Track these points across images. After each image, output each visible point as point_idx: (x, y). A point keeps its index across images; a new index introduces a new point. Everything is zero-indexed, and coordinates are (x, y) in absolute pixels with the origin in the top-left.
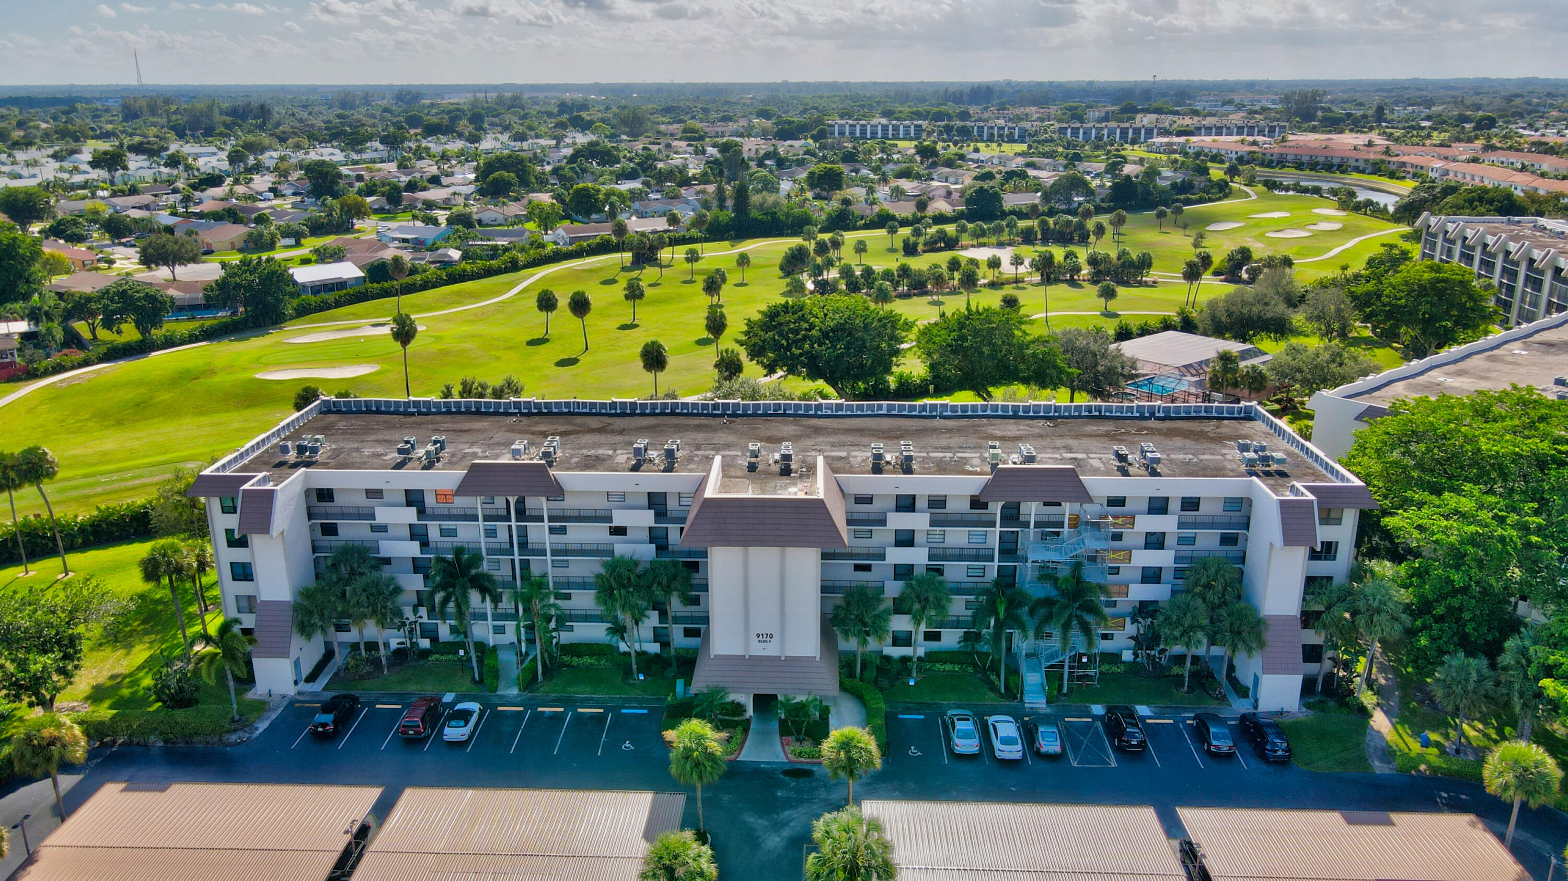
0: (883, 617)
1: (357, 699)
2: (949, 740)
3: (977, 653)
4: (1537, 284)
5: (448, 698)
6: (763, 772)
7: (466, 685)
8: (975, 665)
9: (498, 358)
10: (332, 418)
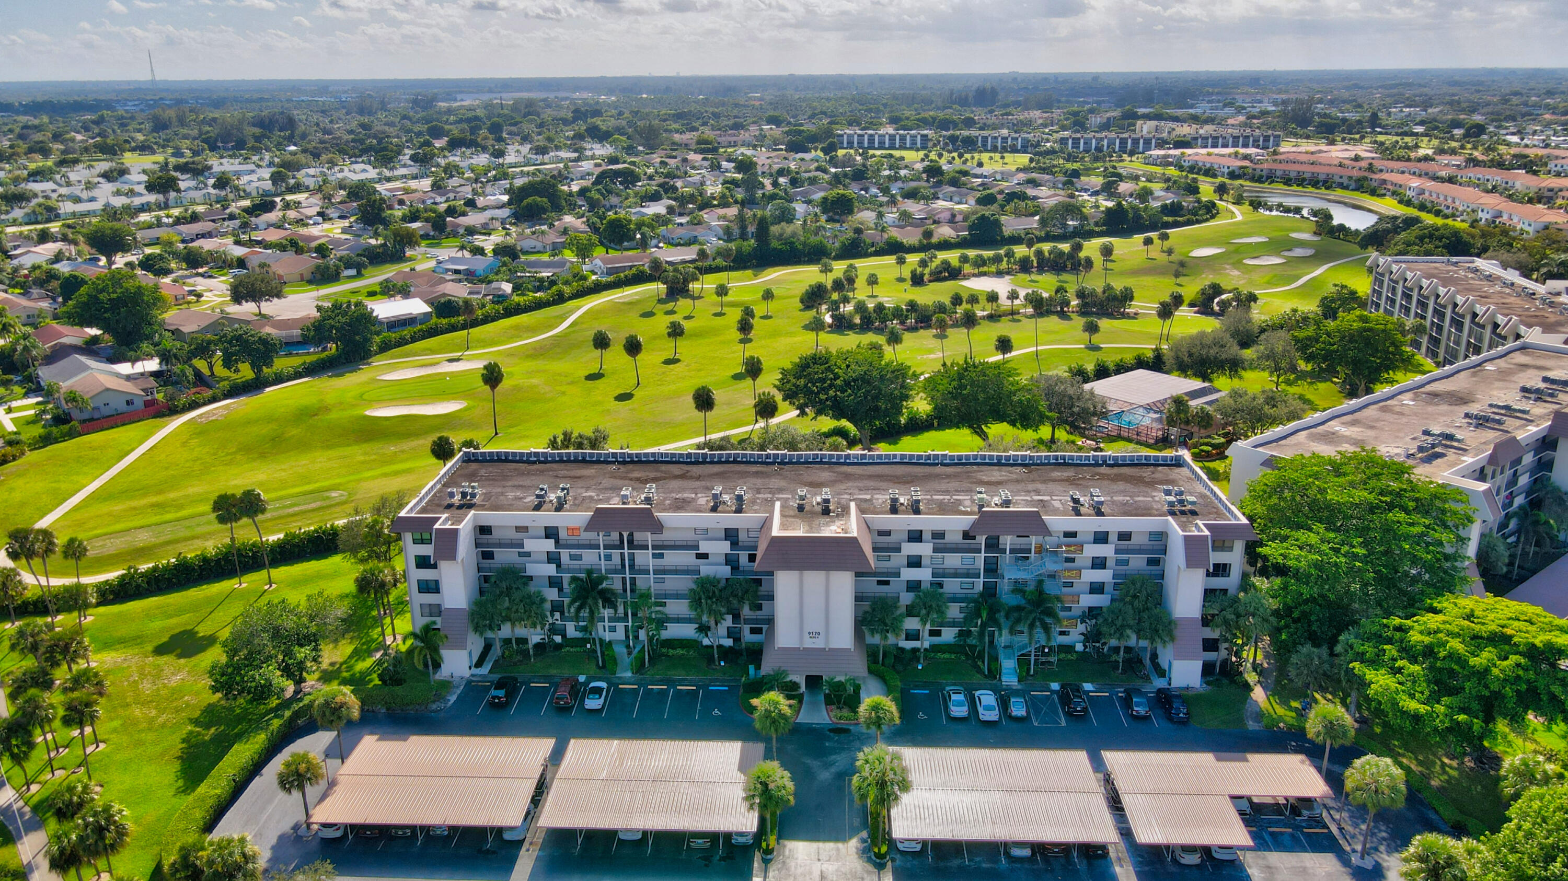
0: (899, 620)
1: (516, 680)
2: (946, 708)
3: (969, 646)
4: (1459, 325)
5: (582, 678)
6: (815, 730)
7: (593, 670)
8: (967, 655)
9: (564, 393)
10: (474, 466)
